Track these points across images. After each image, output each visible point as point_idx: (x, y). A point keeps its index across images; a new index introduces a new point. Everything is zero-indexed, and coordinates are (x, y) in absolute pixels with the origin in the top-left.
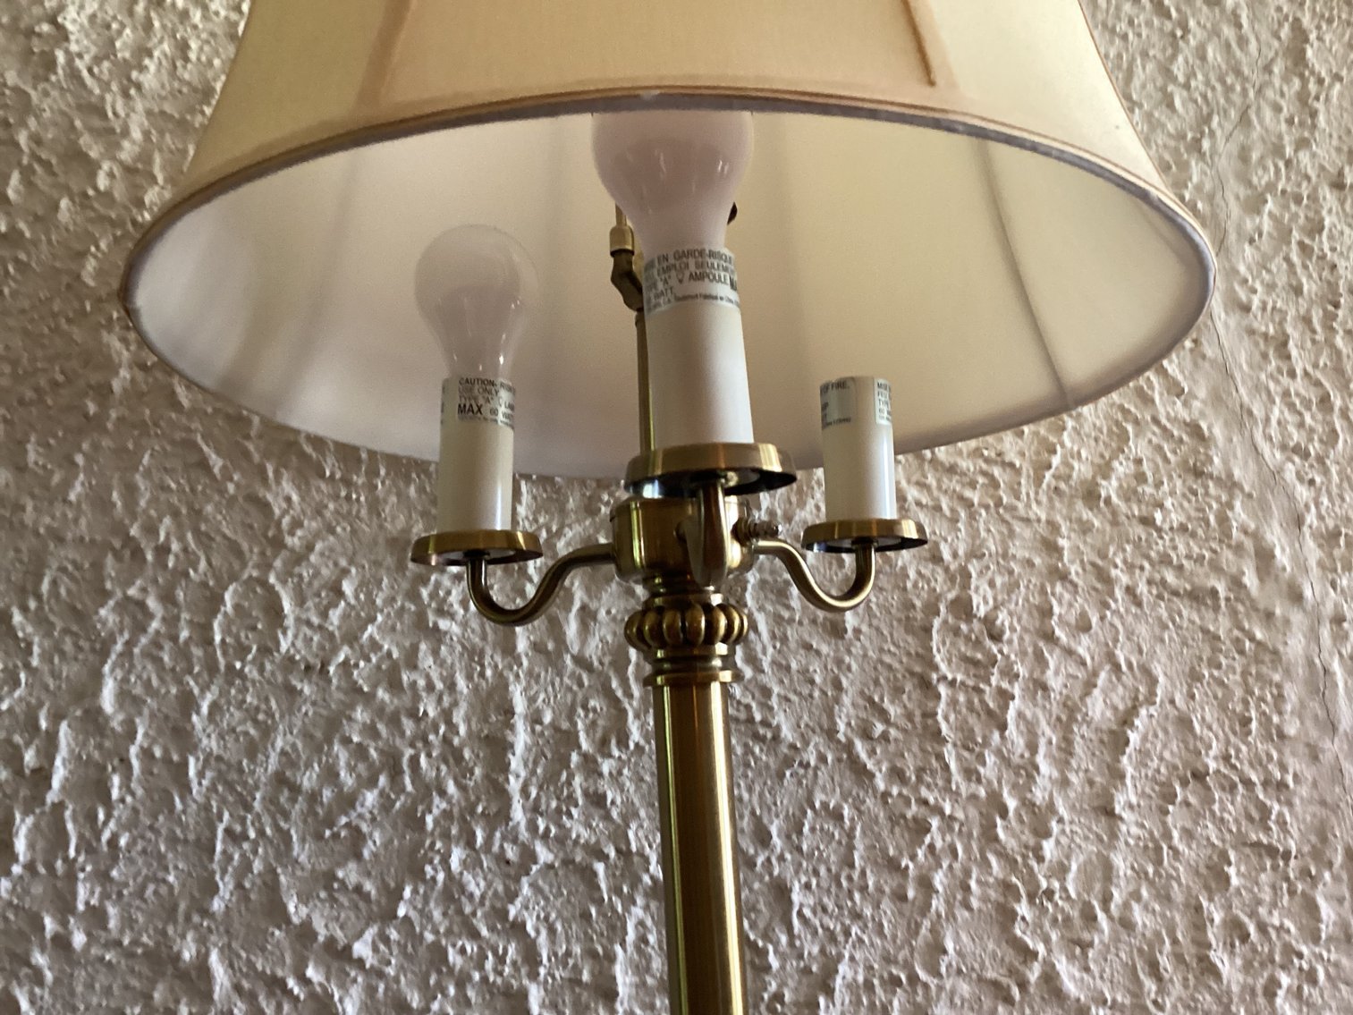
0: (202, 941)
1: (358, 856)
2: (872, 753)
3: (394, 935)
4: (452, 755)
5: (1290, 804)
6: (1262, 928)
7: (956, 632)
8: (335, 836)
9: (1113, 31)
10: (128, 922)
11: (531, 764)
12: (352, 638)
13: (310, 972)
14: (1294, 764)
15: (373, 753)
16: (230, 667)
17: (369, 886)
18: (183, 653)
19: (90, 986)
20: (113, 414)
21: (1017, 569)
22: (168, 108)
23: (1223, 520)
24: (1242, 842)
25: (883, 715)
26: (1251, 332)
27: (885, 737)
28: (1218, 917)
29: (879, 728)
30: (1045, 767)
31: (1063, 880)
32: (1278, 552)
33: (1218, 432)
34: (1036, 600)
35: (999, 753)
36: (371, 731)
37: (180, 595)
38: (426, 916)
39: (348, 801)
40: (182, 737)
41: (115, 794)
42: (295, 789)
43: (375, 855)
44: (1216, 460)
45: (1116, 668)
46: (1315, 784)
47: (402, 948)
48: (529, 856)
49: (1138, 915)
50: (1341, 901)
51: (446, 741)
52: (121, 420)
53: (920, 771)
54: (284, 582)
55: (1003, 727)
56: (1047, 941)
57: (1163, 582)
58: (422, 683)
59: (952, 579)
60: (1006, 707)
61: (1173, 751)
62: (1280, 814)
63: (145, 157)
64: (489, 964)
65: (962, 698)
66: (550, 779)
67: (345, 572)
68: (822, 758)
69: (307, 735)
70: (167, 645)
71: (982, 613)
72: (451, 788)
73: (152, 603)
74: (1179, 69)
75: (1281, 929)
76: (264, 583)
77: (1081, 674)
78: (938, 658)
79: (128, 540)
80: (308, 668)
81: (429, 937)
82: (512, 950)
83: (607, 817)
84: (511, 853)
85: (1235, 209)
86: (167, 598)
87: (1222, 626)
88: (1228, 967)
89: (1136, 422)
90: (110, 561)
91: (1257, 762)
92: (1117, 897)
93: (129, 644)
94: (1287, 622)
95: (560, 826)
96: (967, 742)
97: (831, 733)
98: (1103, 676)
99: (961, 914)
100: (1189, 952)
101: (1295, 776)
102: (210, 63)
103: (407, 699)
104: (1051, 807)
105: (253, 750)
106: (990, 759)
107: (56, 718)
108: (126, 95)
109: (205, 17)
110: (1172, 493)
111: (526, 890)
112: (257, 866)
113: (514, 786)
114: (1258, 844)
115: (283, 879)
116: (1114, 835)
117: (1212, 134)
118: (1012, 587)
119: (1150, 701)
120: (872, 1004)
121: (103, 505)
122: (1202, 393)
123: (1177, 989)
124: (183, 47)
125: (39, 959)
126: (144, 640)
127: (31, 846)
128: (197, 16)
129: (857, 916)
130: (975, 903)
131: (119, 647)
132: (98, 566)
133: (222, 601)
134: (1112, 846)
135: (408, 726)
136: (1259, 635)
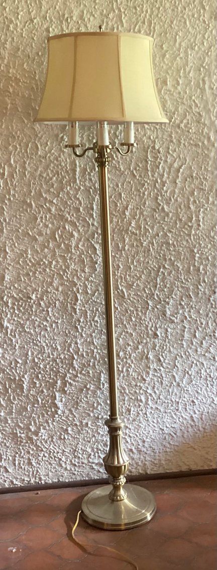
0: (30, 200)
1: (53, 187)
2: (136, 173)
3: (59, 199)
4: (67, 172)
5: (207, 181)
6: (199, 202)
7: (152, 152)
8: (49, 184)
9: (194, 28)
10: (18, 196)
11: (80, 172)
12: (50, 152)
13: (47, 204)
14: (209, 175)
15: (54, 171)
16: (31, 157)
17: (55, 192)
18: (23, 154)
19: (14, 206)
20: (8, 112)
21: (164, 140)
22: (12, 52)
23: (202, 132)
24: (198, 188)
25: (139, 166)
26: (213, 94)
27: (139, 170)
28: (192, 200)
29: (138, 168)
30: (166, 175)
31: (167, 193)
32: (211, 137)
33: (204, 114)
34: (167, 146)
35: (158, 173)
36: (54, 167)
37: (22, 144)
38: (64, 197)
39: (51, 179)
40: (25, 168)
41: (15, 177)
42: (43, 177)
43: (56, 187)
44: (203, 120)
45: (180, 158)
46: (212, 178)
47: (61, 202)
48: (80, 188)
49: (179, 199)
50: (213, 198)
51: (66, 170)
52: (9, 114)
53: (144, 176)
54: (38, 142)
55: (159, 168)
56: (163, 203)
57: (190, 143)
58: (61, 160)
59: (152, 142)
60: (160, 165)
61: (188, 173)
62: (205, 184)
63: (8, 63)
64: (74, 204)
65: (152, 163)
66: (83, 176)
67: (48, 141)
68: (128, 173)
69: (44, 168)
70: (21, 153)
71: (157, 148)
72: (67, 177)
73: (18, 146)
74: (206, 36)
75: (202, 202)
76: (35, 142)
77: (173, 159)
78: (149, 157)
79: (13, 135)
80: (43, 157)
81: (65, 200)
82: (77, 202)
83: (92, 182)
84: (77, 187)
85: (213, 67)
86: (20, 145)
87: (200, 151)
88: (192, 207)
89: (189, 112)
90: (10, 139)
91: (203, 174)
92: (175, 196)
93: (15, 153)
94: (211, 150)
95: (85, 183)
96: (153, 171)
97: (130, 169)
98: (177, 160)
99: (149, 198)
100: (186, 206)
101: (209, 177)
102: (18, 42)
103: (59, 163)
104: (166, 182)
105: (36, 170)
106: (156, 174)
107: (5, 165)
108: (4, 50)
109: (17, 32)
110: (194, 126)
111: (79, 193)
112: (38, 189)
113: (77, 177)
114: (200, 188)
115: (42, 190)
116: (176, 186)
117: (211, 51)
118: (163, 143)
119: (185, 164)
120: (134, 212)
121: (9, 129)
122: (202, 106)
123: (184, 211)
124: (13, 39)
125: (6, 201)
126: (17, 152)
127: (3, 184)
128: (15, 32)
129: (132, 198)
130: (152, 197)
131: (13, 153)
132: (8, 139)
133: (28, 145)
134: (176, 188)
135: (60, 167)
136: (206, 152)
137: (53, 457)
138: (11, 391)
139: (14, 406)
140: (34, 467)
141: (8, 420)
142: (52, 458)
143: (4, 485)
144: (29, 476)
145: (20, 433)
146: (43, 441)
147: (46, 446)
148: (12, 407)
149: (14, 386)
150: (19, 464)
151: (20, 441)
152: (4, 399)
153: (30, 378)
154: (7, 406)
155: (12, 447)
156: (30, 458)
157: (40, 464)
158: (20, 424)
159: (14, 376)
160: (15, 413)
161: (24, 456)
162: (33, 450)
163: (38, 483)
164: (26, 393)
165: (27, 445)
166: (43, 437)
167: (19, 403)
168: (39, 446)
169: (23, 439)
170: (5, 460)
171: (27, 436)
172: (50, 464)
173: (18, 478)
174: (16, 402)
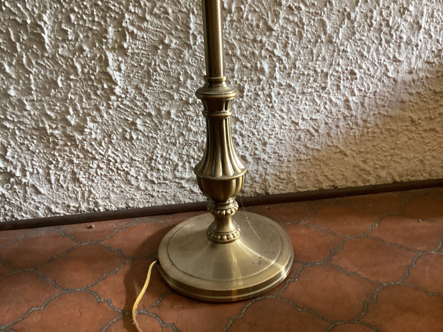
137: (115, 170)
138: (21, 48)
139: (32, 77)
140: (84, 185)
141: (25, 105)
142: (113, 171)
143: (37, 213)
144: (76, 199)
145: (51, 127)
146: (93, 143)
147: (100, 151)
148: (29, 79)
149: (25, 38)
150: (58, 180)
151: (54, 142)
152: (10, 65)
153: (54, 22)
154: (19, 78)
155: (40, 152)
156: (76, 170)
157: (93, 181)
158: (49, 113)
159: (23, 16)
160: (36, 91)
161: (64, 168)
162: (78, 157)
163: (94, 210)
164: (49, 51)
165: (66, 148)
166: (93, 136)
167: (40, 72)
168: (87, 151)
169: (57, 139)
170: (32, 174)
171: (65, 134)
172: (110, 180)
173: (58, 203)
174: (34, 70)
